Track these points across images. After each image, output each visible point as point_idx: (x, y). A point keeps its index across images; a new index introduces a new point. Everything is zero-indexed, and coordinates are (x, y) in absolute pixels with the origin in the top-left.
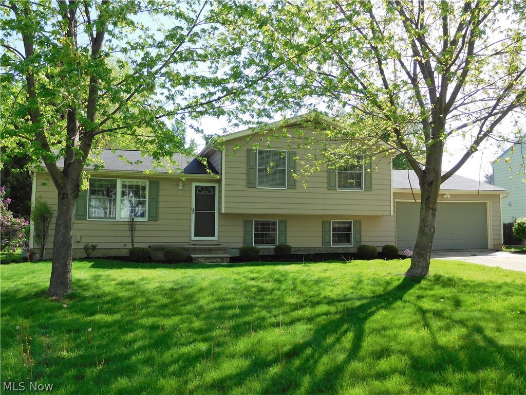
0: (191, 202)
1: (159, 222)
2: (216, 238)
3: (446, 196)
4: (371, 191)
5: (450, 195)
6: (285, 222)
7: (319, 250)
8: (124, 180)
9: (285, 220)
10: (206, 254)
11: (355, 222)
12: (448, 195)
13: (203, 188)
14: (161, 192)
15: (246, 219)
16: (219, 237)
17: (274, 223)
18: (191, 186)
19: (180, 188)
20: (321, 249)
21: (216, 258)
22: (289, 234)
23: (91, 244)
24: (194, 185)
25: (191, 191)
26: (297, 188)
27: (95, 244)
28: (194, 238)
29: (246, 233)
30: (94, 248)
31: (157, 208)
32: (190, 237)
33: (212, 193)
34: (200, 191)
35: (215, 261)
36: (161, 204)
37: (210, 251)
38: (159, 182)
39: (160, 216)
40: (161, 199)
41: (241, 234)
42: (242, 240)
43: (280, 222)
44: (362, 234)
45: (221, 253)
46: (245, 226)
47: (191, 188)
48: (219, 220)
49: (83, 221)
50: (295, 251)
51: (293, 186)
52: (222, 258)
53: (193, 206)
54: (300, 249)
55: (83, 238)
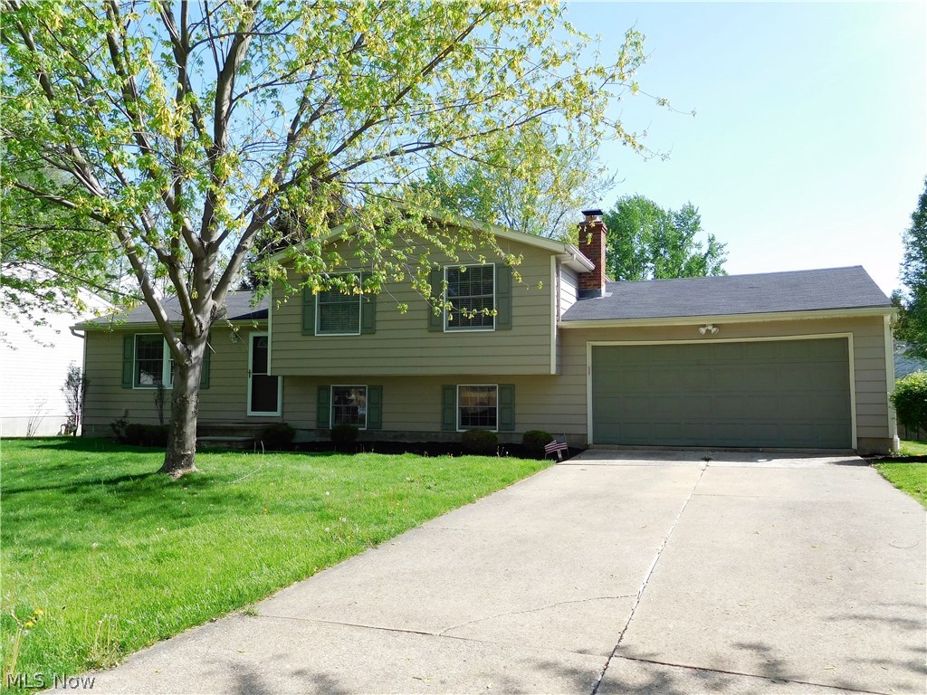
0: (247, 361)
2: (279, 413)
3: (703, 330)
4: (510, 329)
5: (714, 326)
6: (378, 389)
7: (437, 436)
9: (377, 385)
11: (502, 388)
13: (259, 339)
15: (319, 384)
16: (283, 412)
18: (248, 336)
19: (234, 341)
20: (440, 435)
22: (384, 408)
25: (248, 345)
26: (377, 333)
28: (250, 413)
29: (320, 406)
31: (207, 371)
32: (245, 413)
34: (262, 344)
36: (212, 365)
40: (212, 357)
41: (314, 408)
42: (314, 417)
43: (370, 389)
44: (516, 411)
45: (246, 434)
46: (319, 395)
47: (247, 341)
48: (283, 386)
49: (128, 391)
50: (395, 437)
51: (370, 329)
52: (229, 442)
53: (250, 367)
54: (402, 434)
55: (130, 412)
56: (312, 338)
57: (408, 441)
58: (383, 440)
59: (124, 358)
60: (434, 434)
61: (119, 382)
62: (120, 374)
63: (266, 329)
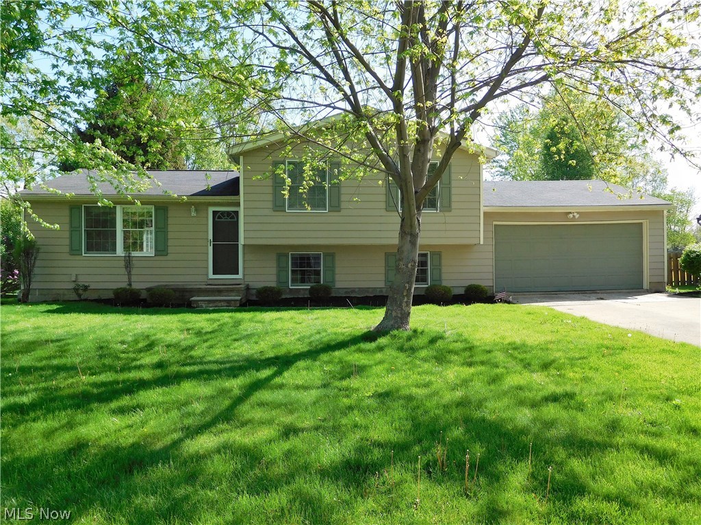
0: (207, 232)
1: (169, 257)
2: (240, 276)
3: (571, 216)
4: (451, 211)
5: (578, 213)
6: (332, 255)
7: (382, 291)
8: (124, 206)
9: (332, 252)
10: (215, 296)
11: (433, 254)
12: (575, 214)
13: (223, 213)
14: (170, 221)
15: (279, 252)
16: (244, 275)
17: (317, 258)
18: (207, 210)
19: (193, 214)
20: (384, 290)
21: (220, 301)
22: (337, 271)
23: (83, 283)
24: (211, 209)
25: (207, 217)
26: (342, 211)
27: (87, 284)
28: (211, 276)
29: (281, 269)
30: (86, 288)
31: (166, 240)
32: (207, 275)
33: (236, 220)
34: (219, 218)
35: (220, 304)
36: (170, 235)
37: (219, 292)
38: (167, 208)
39: (170, 250)
40: (170, 228)
41: (274, 271)
42: (274, 278)
43: (325, 255)
44: (443, 271)
45: (234, 294)
46: (278, 260)
47: (207, 214)
48: (244, 254)
49: (78, 258)
50: (346, 292)
51: (336, 207)
52: (228, 302)
53: (211, 237)
54: (353, 290)
55: (79, 277)
56: (282, 213)
57: (358, 296)
58: (337, 295)
59: (71, 227)
60: (378, 290)
61: (67, 249)
62: (67, 242)
63: (238, 204)
